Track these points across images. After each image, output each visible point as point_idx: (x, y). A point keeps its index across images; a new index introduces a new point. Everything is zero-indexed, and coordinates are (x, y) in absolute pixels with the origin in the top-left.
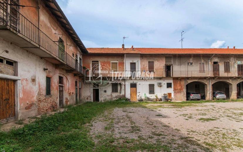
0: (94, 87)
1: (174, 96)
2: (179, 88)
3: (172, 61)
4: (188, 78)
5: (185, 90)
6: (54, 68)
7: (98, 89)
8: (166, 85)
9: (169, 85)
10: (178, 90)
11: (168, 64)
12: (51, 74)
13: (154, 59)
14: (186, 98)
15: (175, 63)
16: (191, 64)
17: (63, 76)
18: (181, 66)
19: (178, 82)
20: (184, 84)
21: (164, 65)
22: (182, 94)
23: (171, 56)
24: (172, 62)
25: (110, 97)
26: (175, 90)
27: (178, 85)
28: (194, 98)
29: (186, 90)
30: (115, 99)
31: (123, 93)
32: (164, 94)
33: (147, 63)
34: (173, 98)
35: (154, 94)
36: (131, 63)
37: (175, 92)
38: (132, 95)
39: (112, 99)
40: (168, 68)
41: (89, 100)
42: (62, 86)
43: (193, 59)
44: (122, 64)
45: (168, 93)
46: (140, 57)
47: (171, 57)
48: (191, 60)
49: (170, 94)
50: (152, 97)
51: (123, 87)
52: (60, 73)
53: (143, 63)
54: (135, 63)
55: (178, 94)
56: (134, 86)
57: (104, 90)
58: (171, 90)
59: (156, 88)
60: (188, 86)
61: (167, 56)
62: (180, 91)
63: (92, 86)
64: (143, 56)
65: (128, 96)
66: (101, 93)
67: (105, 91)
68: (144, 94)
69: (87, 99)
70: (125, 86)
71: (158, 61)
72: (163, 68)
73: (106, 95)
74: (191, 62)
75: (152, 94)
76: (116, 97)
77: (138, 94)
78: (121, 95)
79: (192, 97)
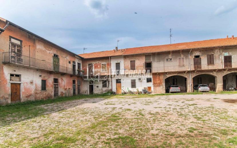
0: (90, 83)
1: (154, 89)
2: (158, 82)
3: (151, 58)
4: (166, 73)
5: (164, 84)
7: (93, 85)
8: (146, 81)
9: (149, 80)
10: (157, 84)
11: (148, 61)
13: (135, 58)
14: (165, 91)
15: (154, 59)
16: (171, 59)
18: (160, 62)
19: (158, 77)
20: (163, 78)
21: (144, 63)
22: (161, 87)
23: (150, 54)
24: (151, 60)
25: (101, 91)
26: (154, 84)
27: (157, 79)
28: (173, 91)
29: (165, 84)
30: (105, 92)
31: (110, 88)
32: (145, 88)
33: (130, 62)
34: (153, 91)
35: (135, 88)
36: (116, 63)
37: (154, 86)
38: (118, 89)
39: (102, 92)
40: (148, 66)
41: (86, 94)
43: (172, 55)
45: (148, 87)
46: (124, 57)
48: (170, 56)
49: (150, 88)
50: (134, 90)
51: (110, 83)
53: (126, 63)
54: (119, 63)
55: (157, 88)
56: (118, 81)
59: (137, 83)
60: (167, 81)
61: (147, 54)
62: (159, 85)
63: (88, 83)
64: (125, 57)
65: (114, 90)
66: (95, 88)
67: (98, 87)
68: (127, 88)
69: (86, 92)
70: (112, 82)
71: (138, 60)
72: (143, 65)
73: (98, 90)
74: (171, 58)
75: (134, 88)
76: (105, 91)
77: (122, 88)
78: (109, 89)
79: (171, 90)
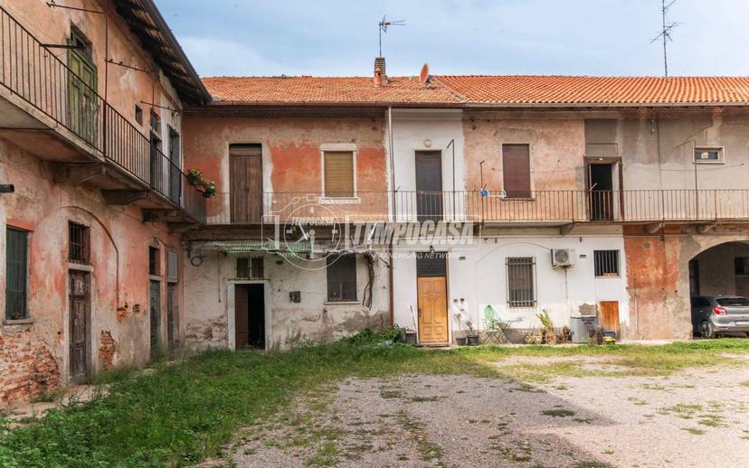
0: (240, 275)
1: (631, 314)
2: (655, 274)
3: (619, 140)
4: (698, 227)
5: (684, 287)
6: (46, 184)
7: (263, 285)
8: (589, 264)
9: (606, 263)
10: (649, 284)
11: (601, 154)
12: (30, 215)
13: (530, 133)
14: (689, 327)
15: (630, 146)
16: (714, 154)
17: (86, 223)
18: (664, 166)
19: (652, 248)
20: (679, 254)
21: (581, 163)
22: (671, 305)
23: (612, 115)
24: (618, 145)
25: (318, 326)
26: (634, 284)
27: (650, 261)
28: (732, 324)
29: (688, 285)
30: (345, 334)
31: (380, 305)
32: (584, 308)
33: (498, 152)
34: (628, 324)
35: (532, 305)
36: (418, 153)
37: (634, 298)
38: (426, 313)
39: (326, 333)
40: (600, 177)
41: (214, 343)
42: (86, 273)
43: (722, 132)
44: (376, 157)
45: (603, 303)
46: (464, 121)
47: (613, 122)
48: (712, 137)
49: (610, 308)
50: (524, 320)
51: (381, 272)
52: (74, 209)
53: (478, 153)
54: (438, 153)
55: (651, 306)
56: (432, 266)
57: (289, 287)
58: (615, 288)
59: (544, 278)
60: (698, 268)
61: (595, 115)
62: (661, 290)
63: (230, 269)
64: (474, 117)
65: (406, 318)
66: (275, 301)
67: (295, 297)
68: (483, 307)
69: (209, 335)
70: (390, 267)
71: (549, 143)
72: (573, 174)
73: (299, 315)
74: (715, 145)
75: (524, 305)
76: (348, 325)
77: (454, 309)
78: (372, 313)
79: (721, 321)
